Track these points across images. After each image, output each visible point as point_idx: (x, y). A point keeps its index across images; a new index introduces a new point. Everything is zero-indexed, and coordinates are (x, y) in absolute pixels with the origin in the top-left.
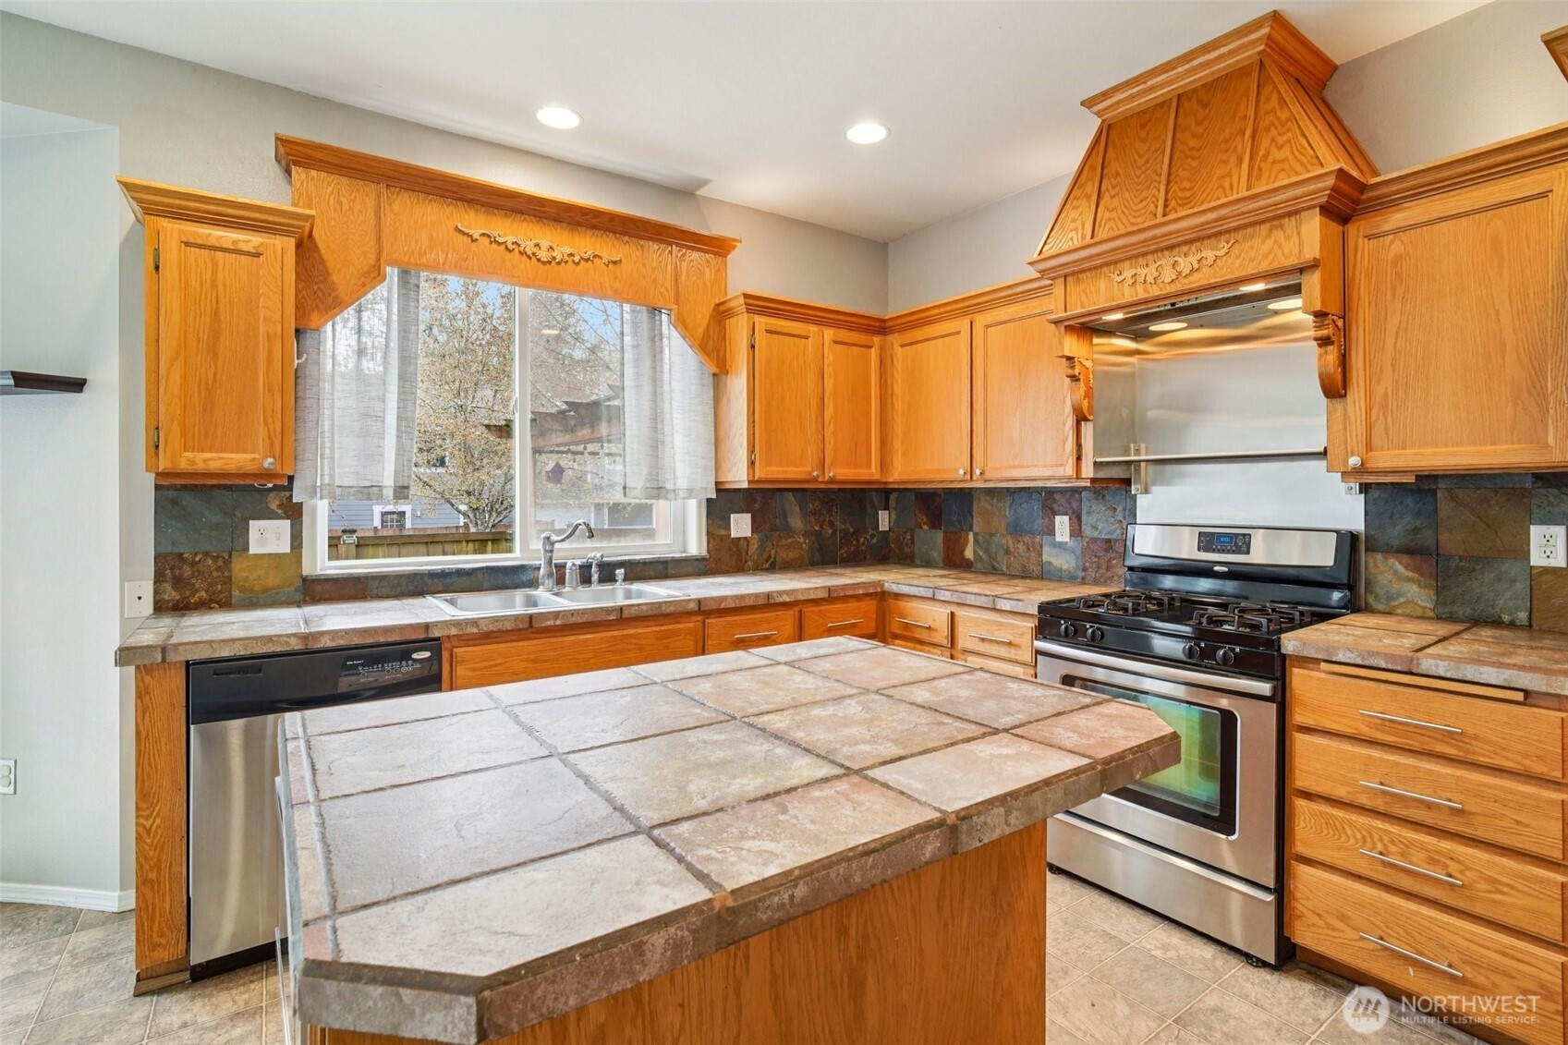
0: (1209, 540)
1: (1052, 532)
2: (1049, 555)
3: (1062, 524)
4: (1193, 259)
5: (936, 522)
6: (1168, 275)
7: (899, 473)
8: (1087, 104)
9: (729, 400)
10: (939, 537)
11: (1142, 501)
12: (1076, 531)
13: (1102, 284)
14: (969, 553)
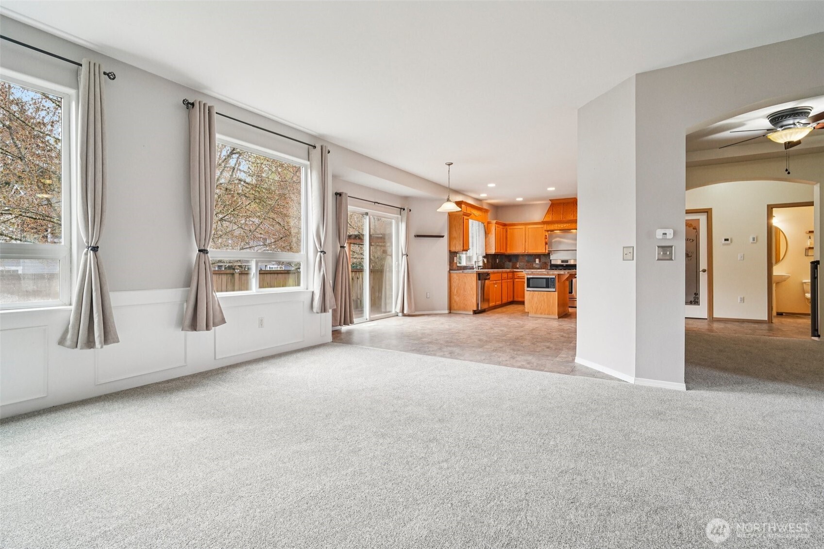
0: (563, 261)
1: (535, 262)
2: (534, 265)
3: (537, 261)
4: (566, 225)
5: (510, 261)
6: (562, 226)
7: (509, 252)
8: (550, 200)
9: (489, 239)
10: (511, 264)
11: (551, 256)
12: (540, 261)
13: (552, 226)
14: (518, 266)
